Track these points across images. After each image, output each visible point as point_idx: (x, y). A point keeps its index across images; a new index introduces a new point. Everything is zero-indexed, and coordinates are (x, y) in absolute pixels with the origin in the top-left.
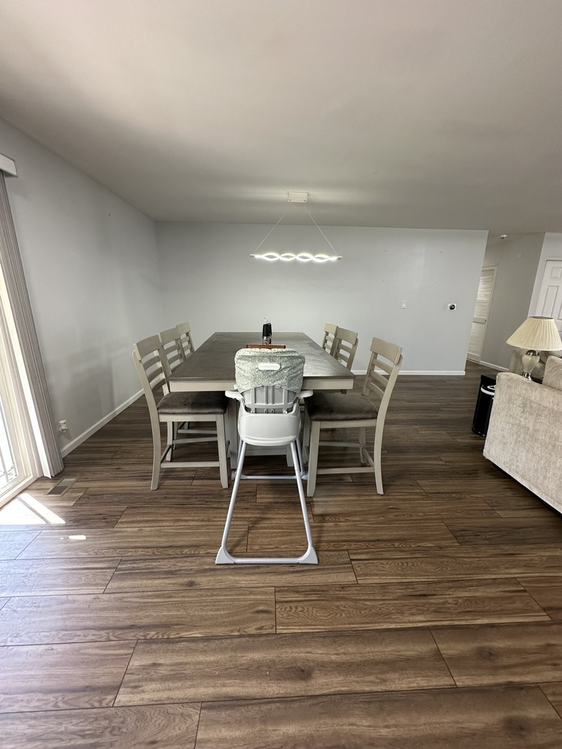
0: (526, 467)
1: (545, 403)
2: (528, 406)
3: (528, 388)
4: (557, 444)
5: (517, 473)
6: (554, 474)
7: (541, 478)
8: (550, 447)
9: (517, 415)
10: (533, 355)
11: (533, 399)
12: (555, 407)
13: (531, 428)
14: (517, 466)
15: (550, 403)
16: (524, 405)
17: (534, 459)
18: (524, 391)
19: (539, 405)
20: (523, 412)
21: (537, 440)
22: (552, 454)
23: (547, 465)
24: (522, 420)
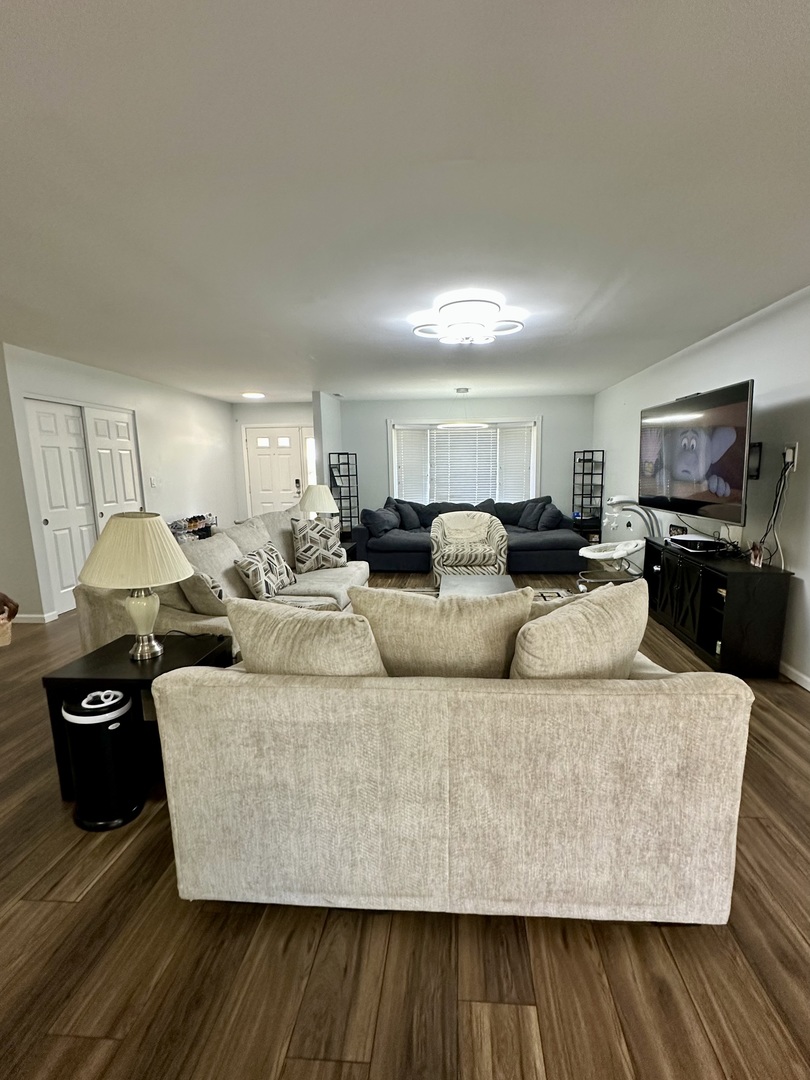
0: (307, 868)
1: (306, 717)
2: (268, 737)
3: (254, 697)
4: (358, 787)
5: (290, 890)
6: (370, 849)
7: (346, 869)
8: (345, 801)
9: (246, 765)
10: (146, 596)
11: (275, 715)
12: (332, 719)
13: (291, 781)
14: (285, 877)
15: (315, 711)
16: (258, 738)
17: (319, 843)
18: (245, 707)
19: (295, 724)
20: (260, 754)
21: (312, 800)
22: (355, 811)
23: (349, 840)
24: (263, 772)
